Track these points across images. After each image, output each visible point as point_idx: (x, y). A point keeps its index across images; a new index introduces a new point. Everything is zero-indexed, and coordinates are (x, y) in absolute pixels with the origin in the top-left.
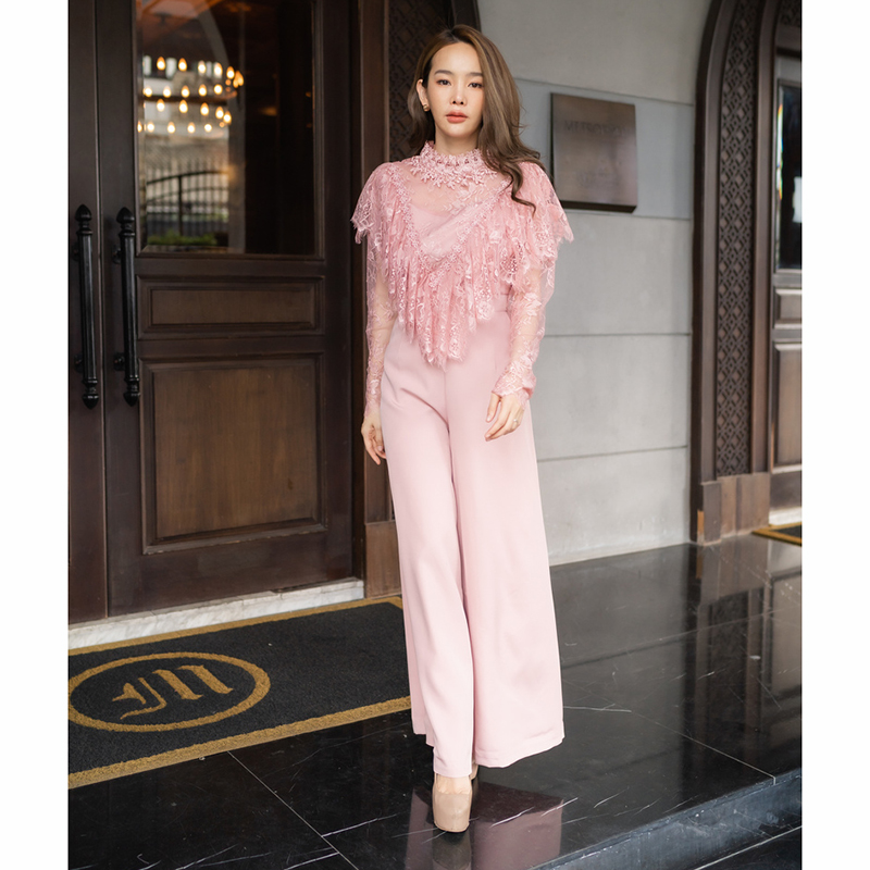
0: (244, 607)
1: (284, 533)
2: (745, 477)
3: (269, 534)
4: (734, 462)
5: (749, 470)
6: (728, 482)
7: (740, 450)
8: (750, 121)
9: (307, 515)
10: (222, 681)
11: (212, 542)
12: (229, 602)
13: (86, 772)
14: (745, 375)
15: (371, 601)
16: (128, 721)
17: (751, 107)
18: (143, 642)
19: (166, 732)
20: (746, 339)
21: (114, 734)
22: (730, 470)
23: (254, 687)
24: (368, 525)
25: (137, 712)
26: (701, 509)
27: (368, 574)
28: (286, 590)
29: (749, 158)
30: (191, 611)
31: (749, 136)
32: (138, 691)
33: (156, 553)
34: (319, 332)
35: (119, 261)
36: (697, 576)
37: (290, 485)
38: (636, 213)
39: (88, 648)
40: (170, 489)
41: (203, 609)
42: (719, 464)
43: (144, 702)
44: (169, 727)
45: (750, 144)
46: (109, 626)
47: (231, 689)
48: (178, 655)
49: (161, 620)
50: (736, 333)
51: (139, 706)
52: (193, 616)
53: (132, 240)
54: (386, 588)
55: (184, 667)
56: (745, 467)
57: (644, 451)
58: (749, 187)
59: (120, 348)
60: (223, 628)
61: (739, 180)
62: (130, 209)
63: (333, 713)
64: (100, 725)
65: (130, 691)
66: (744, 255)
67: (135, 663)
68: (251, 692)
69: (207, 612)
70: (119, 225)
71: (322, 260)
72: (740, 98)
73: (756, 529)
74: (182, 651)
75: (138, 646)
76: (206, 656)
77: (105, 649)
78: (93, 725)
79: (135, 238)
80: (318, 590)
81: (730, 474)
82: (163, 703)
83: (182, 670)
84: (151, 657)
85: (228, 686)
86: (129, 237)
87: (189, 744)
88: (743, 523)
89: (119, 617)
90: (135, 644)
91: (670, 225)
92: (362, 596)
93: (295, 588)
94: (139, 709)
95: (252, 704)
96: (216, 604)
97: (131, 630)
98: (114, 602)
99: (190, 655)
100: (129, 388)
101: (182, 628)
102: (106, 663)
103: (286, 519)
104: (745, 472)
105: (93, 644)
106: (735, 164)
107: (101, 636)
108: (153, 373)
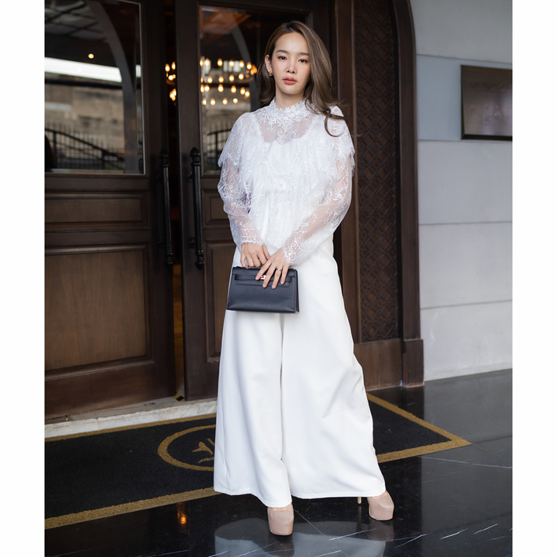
16: (202, 464)
18: (208, 417)
21: (196, 472)
32: (208, 446)
33: (215, 362)
35: (191, 181)
39: (175, 420)
43: (212, 453)
46: (188, 406)
51: (209, 455)
53: (199, 168)
59: (193, 235)
62: (198, 148)
64: (187, 466)
65: (202, 446)
67: (204, 430)
70: (191, 158)
77: (185, 420)
78: (183, 466)
79: (200, 166)
86: (197, 166)
89: (193, 402)
90: (203, 418)
94: (209, 457)
97: (201, 409)
100: (198, 259)
102: (187, 429)
105: (178, 417)
107: (183, 412)
108: (212, 250)
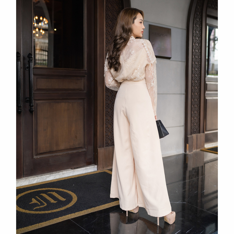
0: (63, 174)
1: (74, 151)
2: (198, 134)
3: (70, 152)
4: (195, 130)
5: (199, 133)
6: (194, 135)
7: (197, 127)
8: (200, 35)
9: (81, 146)
10: (62, 197)
11: (54, 154)
12: (59, 172)
13: (27, 227)
14: (199, 106)
15: (99, 171)
16: (36, 210)
17: (200, 31)
19: (49, 213)
20: (199, 96)
22: (195, 132)
23: (72, 198)
24: (98, 149)
25: (38, 207)
26: (188, 144)
27: (98, 163)
28: (75, 168)
29: (200, 45)
30: (48, 175)
31: (200, 39)
33: (37, 158)
34: (85, 92)
36: (186, 163)
37: (76, 137)
38: (171, 59)
40: (41, 138)
41: (51, 175)
42: (192, 131)
43: (40, 204)
44: (50, 212)
45: (200, 41)
46: (24, 180)
47: (65, 199)
48: (46, 189)
49: (39, 178)
50: (196, 94)
51: (39, 206)
52: (48, 177)
54: (103, 167)
55: (49, 193)
56: (198, 132)
57: (173, 127)
58: (200, 53)
59: (28, 95)
60: (58, 180)
61: (197, 51)
63: (99, 206)
65: (34, 201)
66: (198, 72)
68: (72, 200)
69: (52, 175)
71: (86, 71)
72: (198, 28)
73: (201, 149)
74: (47, 188)
75: (33, 186)
76: (55, 189)
77: (23, 187)
78: (25, 212)
80: (84, 168)
81: (195, 134)
82: (46, 204)
83: (49, 194)
84: (38, 190)
85: (64, 198)
86: (31, 62)
87: (57, 217)
88: (198, 147)
89: (26, 178)
91: (180, 63)
92: (96, 170)
93: (77, 168)
94: (38, 206)
95: (73, 204)
96: (55, 173)
97: (30, 181)
98: (25, 173)
99: (50, 189)
100: (31, 108)
101: (45, 180)
103: (75, 147)
104: (198, 133)
106: (196, 46)
107: (21, 183)
108: (37, 104)
